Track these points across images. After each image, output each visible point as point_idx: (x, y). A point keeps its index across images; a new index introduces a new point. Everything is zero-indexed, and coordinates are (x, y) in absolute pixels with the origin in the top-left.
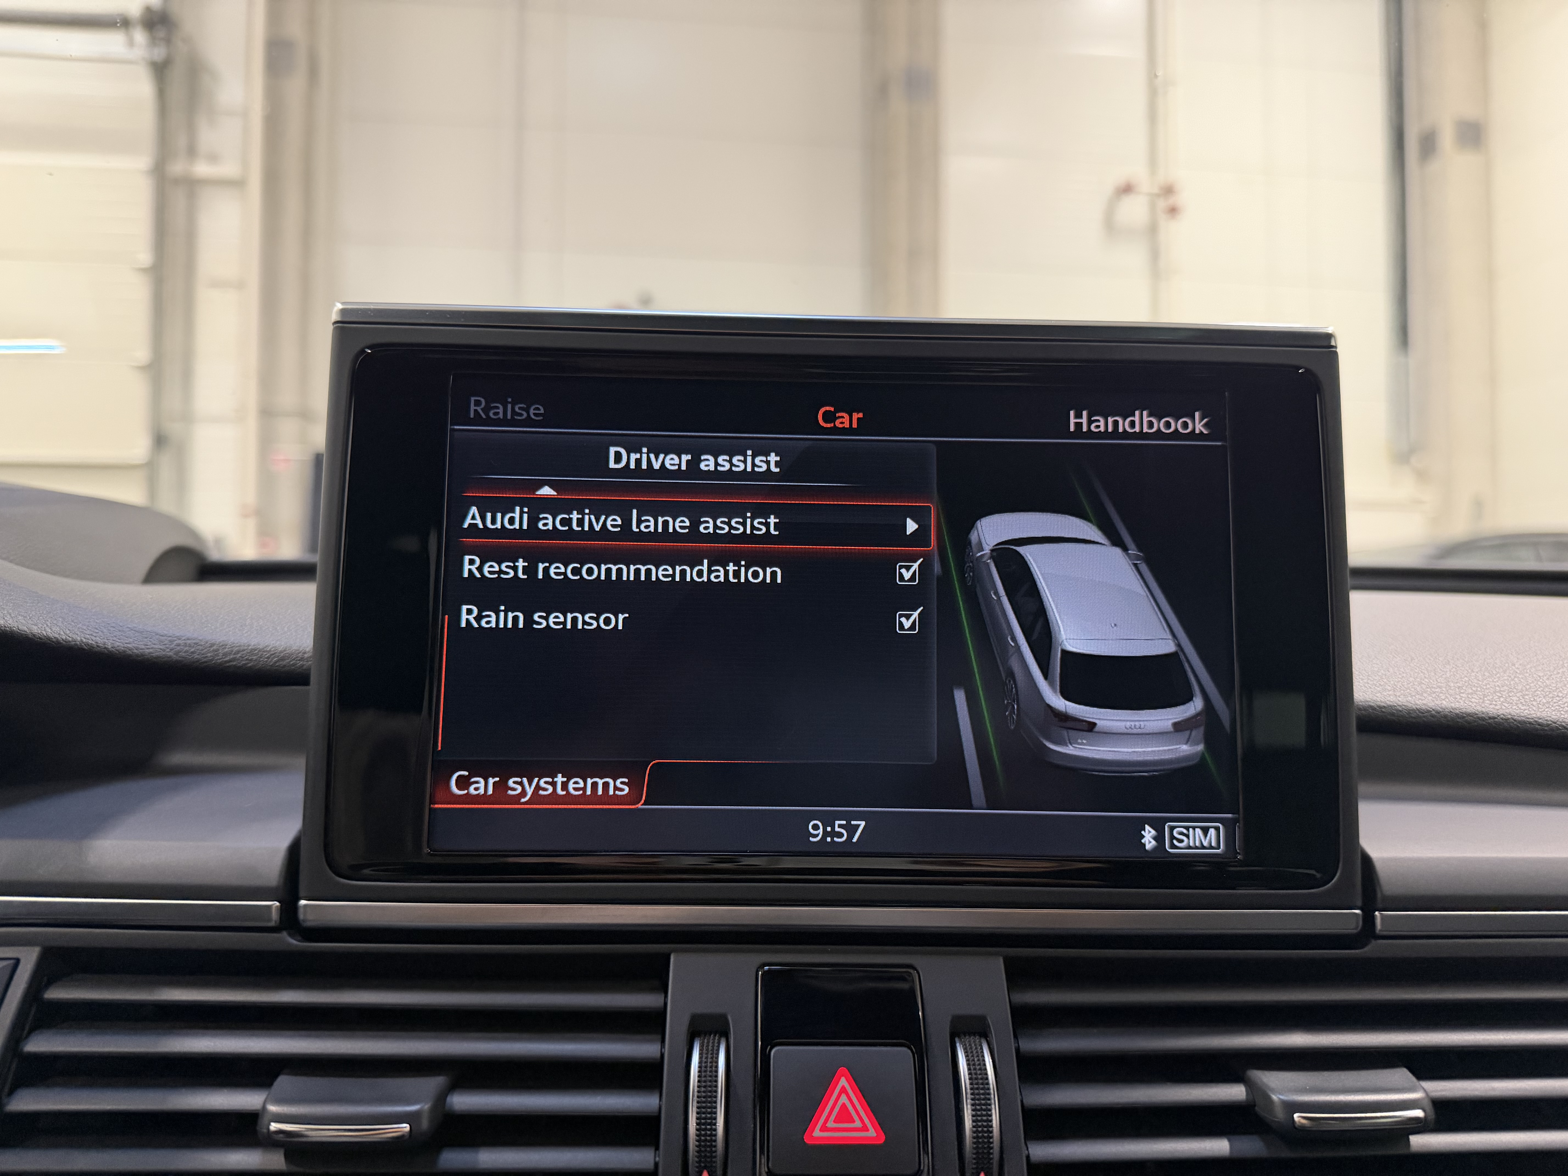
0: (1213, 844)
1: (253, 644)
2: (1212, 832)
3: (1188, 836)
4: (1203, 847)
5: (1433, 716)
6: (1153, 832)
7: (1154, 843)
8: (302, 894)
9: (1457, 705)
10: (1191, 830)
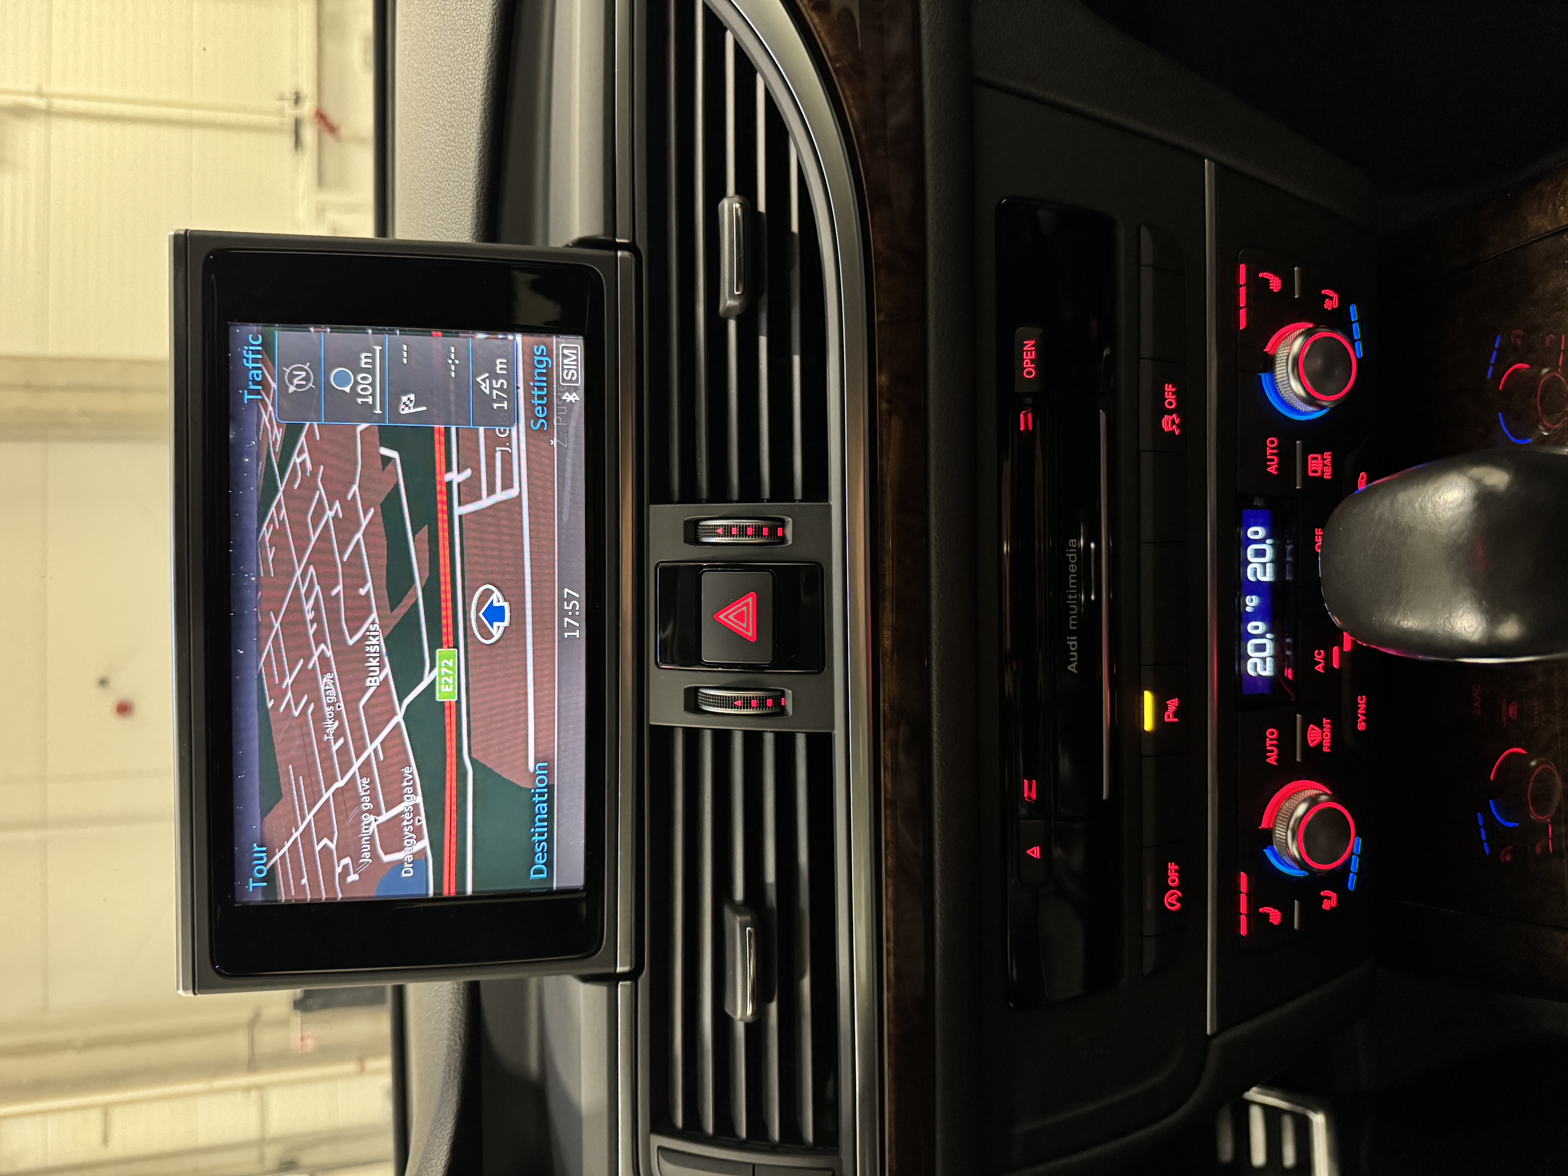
0: (574, 351)
2: (566, 352)
3: (569, 370)
4: (576, 360)
6: (567, 394)
7: (574, 394)
8: (613, 971)
9: (476, 134)
10: (565, 367)
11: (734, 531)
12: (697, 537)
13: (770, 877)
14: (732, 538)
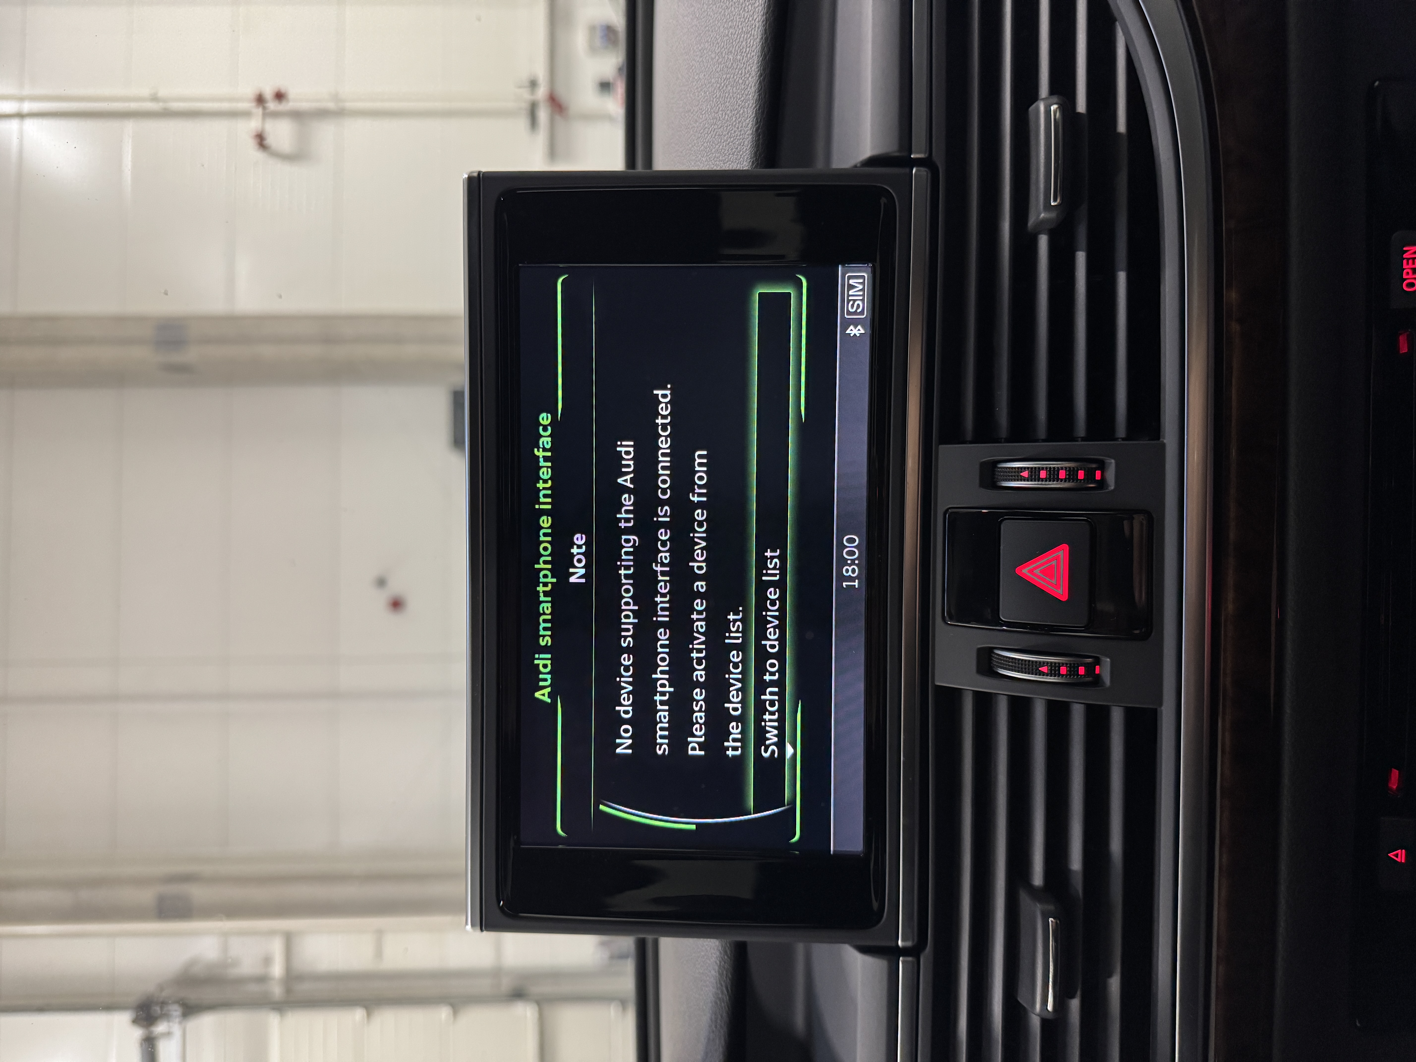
0: (861, 281)
1: (715, 974)
2: (851, 282)
3: (855, 301)
4: (863, 290)
5: (764, 80)
6: (852, 327)
7: (859, 327)
8: (894, 944)
9: (756, 59)
10: (850, 298)
11: (1043, 474)
12: (995, 480)
13: (1076, 862)
14: (1040, 483)
